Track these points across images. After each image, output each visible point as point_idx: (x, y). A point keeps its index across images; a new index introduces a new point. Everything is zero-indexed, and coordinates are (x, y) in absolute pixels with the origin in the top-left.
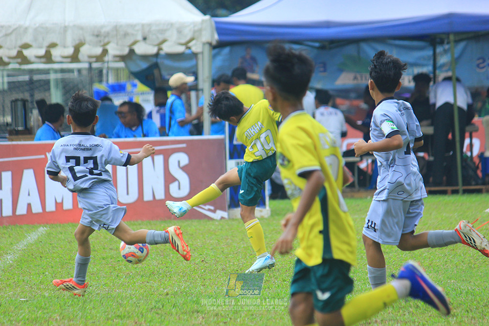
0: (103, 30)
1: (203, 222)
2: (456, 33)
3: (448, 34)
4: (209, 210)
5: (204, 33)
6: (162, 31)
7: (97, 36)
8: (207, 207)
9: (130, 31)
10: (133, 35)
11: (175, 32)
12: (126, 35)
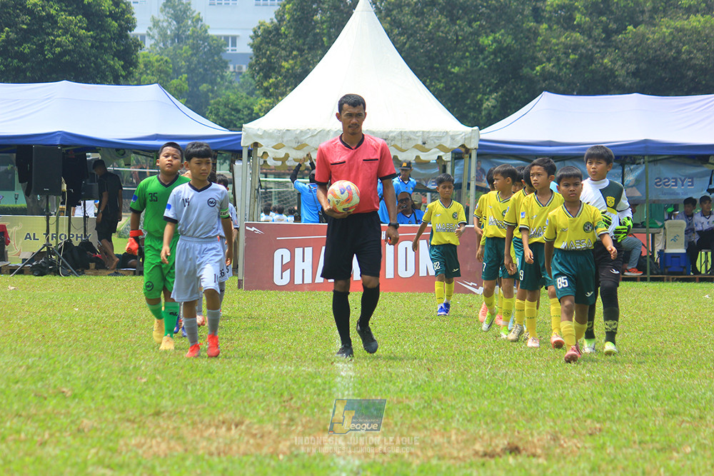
0: (391, 135)
1: (468, 296)
2: (650, 156)
3: (644, 156)
4: (473, 286)
5: (472, 140)
6: (439, 138)
7: (385, 139)
8: (471, 284)
9: (412, 136)
10: (414, 139)
11: (449, 139)
12: (409, 139)
